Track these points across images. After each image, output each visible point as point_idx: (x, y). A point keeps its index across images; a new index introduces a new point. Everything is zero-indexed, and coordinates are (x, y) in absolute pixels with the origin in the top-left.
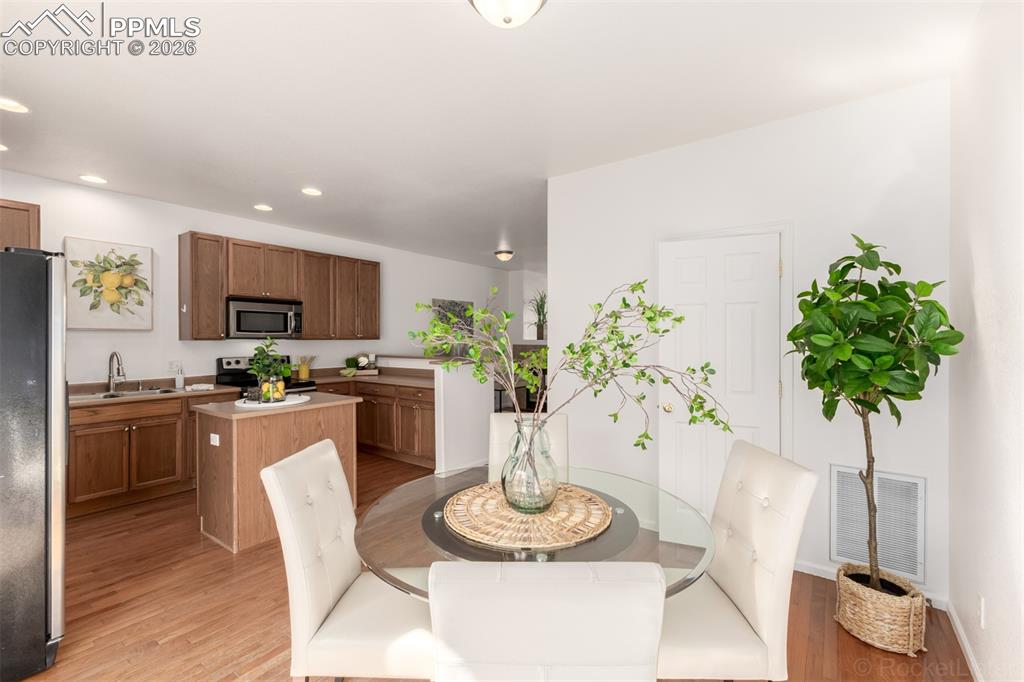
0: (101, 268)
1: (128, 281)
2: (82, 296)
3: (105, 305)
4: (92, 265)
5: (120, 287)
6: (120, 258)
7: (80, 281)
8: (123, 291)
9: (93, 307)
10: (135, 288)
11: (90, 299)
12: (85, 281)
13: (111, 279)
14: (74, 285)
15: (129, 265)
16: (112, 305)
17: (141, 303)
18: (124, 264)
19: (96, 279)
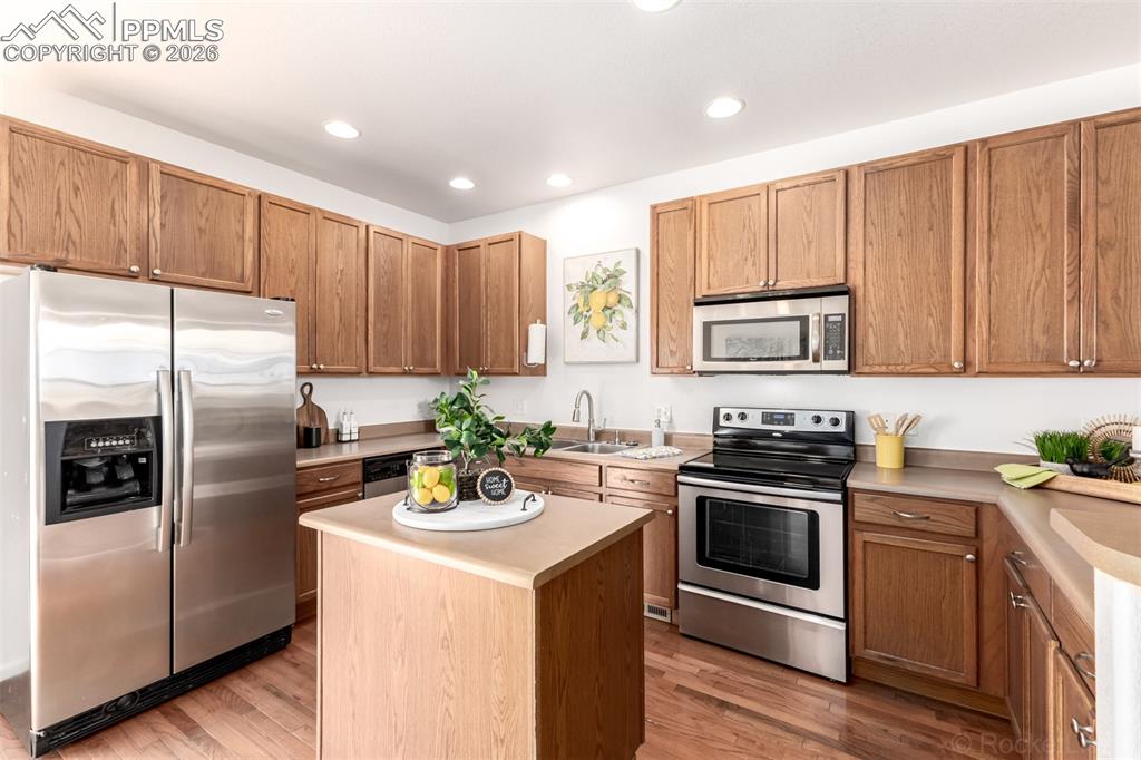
0: (588, 288)
1: (612, 299)
2: (575, 323)
3: (593, 332)
4: (583, 285)
5: (606, 308)
6: (605, 270)
7: (572, 308)
8: (608, 312)
9: (584, 335)
10: (619, 307)
11: (580, 327)
12: (577, 306)
13: (598, 299)
14: (569, 313)
15: (614, 277)
16: (598, 331)
17: (624, 326)
18: (609, 277)
19: (586, 302)
